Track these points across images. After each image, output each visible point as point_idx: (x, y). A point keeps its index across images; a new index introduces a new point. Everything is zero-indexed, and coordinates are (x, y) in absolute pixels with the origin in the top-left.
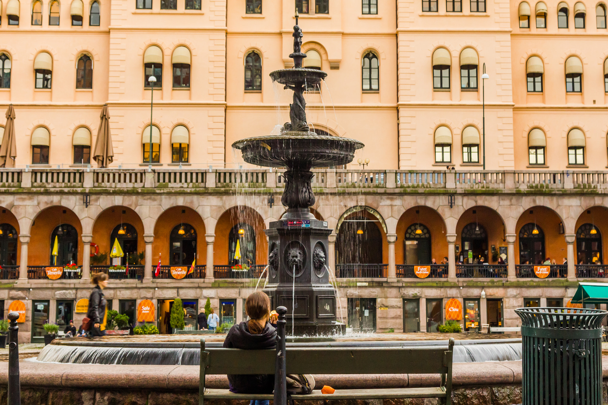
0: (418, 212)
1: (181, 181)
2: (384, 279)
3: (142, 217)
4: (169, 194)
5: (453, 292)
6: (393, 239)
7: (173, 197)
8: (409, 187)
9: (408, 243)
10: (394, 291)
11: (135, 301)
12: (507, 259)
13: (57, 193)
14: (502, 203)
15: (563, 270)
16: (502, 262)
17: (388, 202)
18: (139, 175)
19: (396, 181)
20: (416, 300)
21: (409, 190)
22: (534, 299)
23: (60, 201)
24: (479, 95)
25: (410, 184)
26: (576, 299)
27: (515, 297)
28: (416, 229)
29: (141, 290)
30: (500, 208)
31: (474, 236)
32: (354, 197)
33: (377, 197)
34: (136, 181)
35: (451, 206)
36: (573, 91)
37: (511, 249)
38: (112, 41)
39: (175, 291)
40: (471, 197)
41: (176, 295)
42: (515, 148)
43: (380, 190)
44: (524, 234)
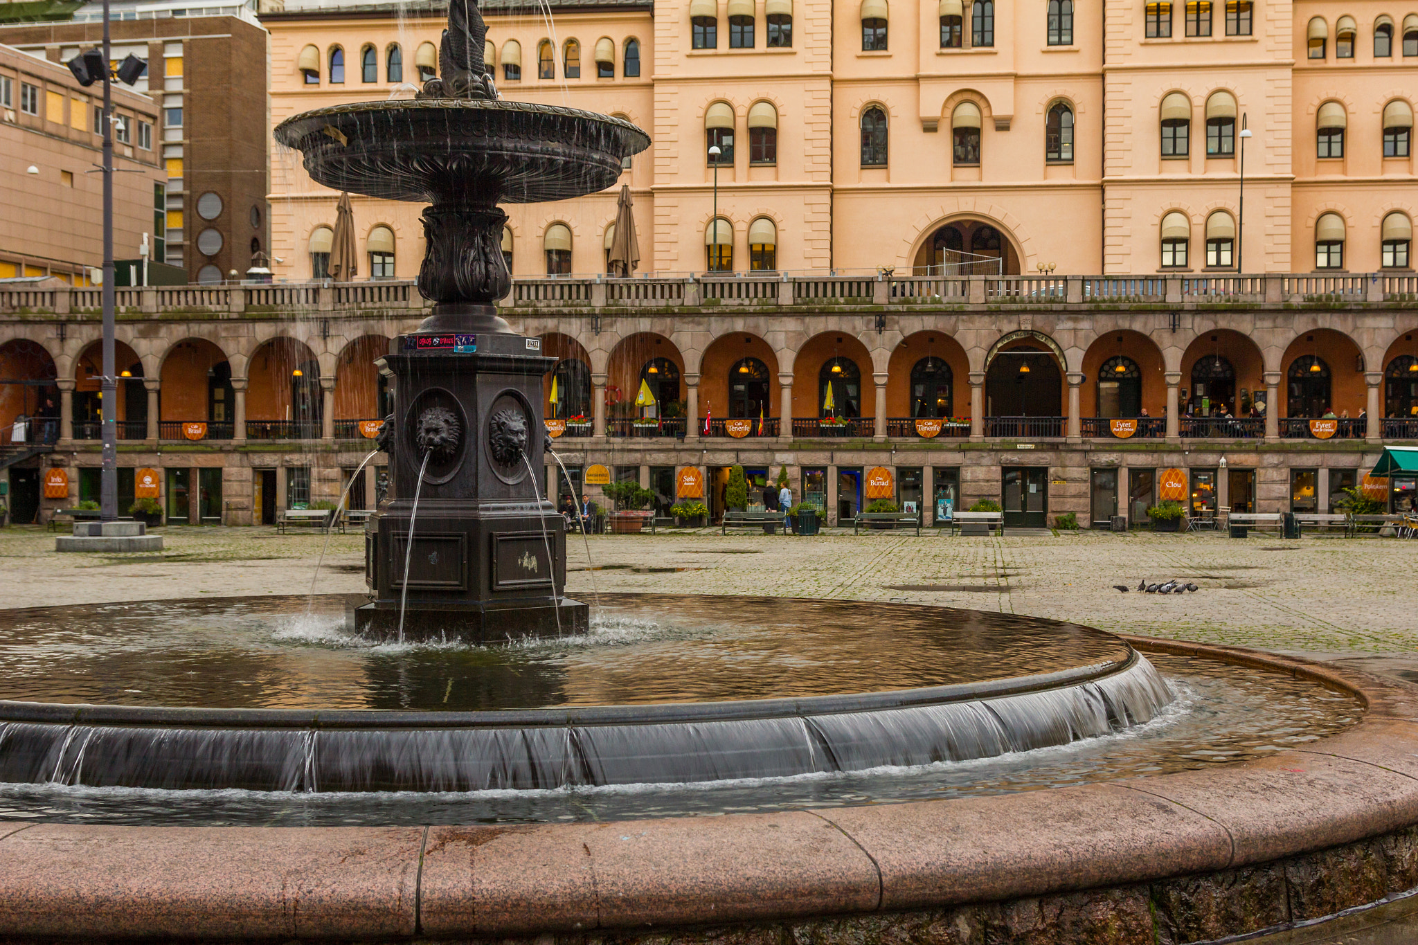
0: (1120, 339)
1: (739, 296)
2: (1063, 440)
3: (681, 349)
4: (722, 314)
5: (1174, 459)
6: (1076, 380)
7: (728, 320)
8: (1104, 301)
9: (1103, 385)
10: (1077, 458)
11: (673, 468)
12: (1265, 410)
13: (552, 315)
14: (1259, 324)
15: (1360, 427)
16: (1257, 414)
17: (1070, 325)
18: (675, 288)
19: (1083, 292)
20: (1113, 470)
21: (1103, 306)
22: (1309, 470)
23: (557, 327)
24: (1235, 164)
25: (1106, 297)
26: (1379, 471)
27: (1276, 466)
28: (1117, 365)
29: (682, 454)
30: (1256, 332)
31: (1212, 375)
32: (1015, 318)
33: (1052, 317)
34: (671, 297)
35: (1174, 331)
36: (1395, 154)
37: (1272, 394)
38: (657, 98)
39: (733, 455)
40: (1206, 316)
41: (734, 461)
42: (1293, 244)
43: (1055, 307)
44: (1296, 372)
